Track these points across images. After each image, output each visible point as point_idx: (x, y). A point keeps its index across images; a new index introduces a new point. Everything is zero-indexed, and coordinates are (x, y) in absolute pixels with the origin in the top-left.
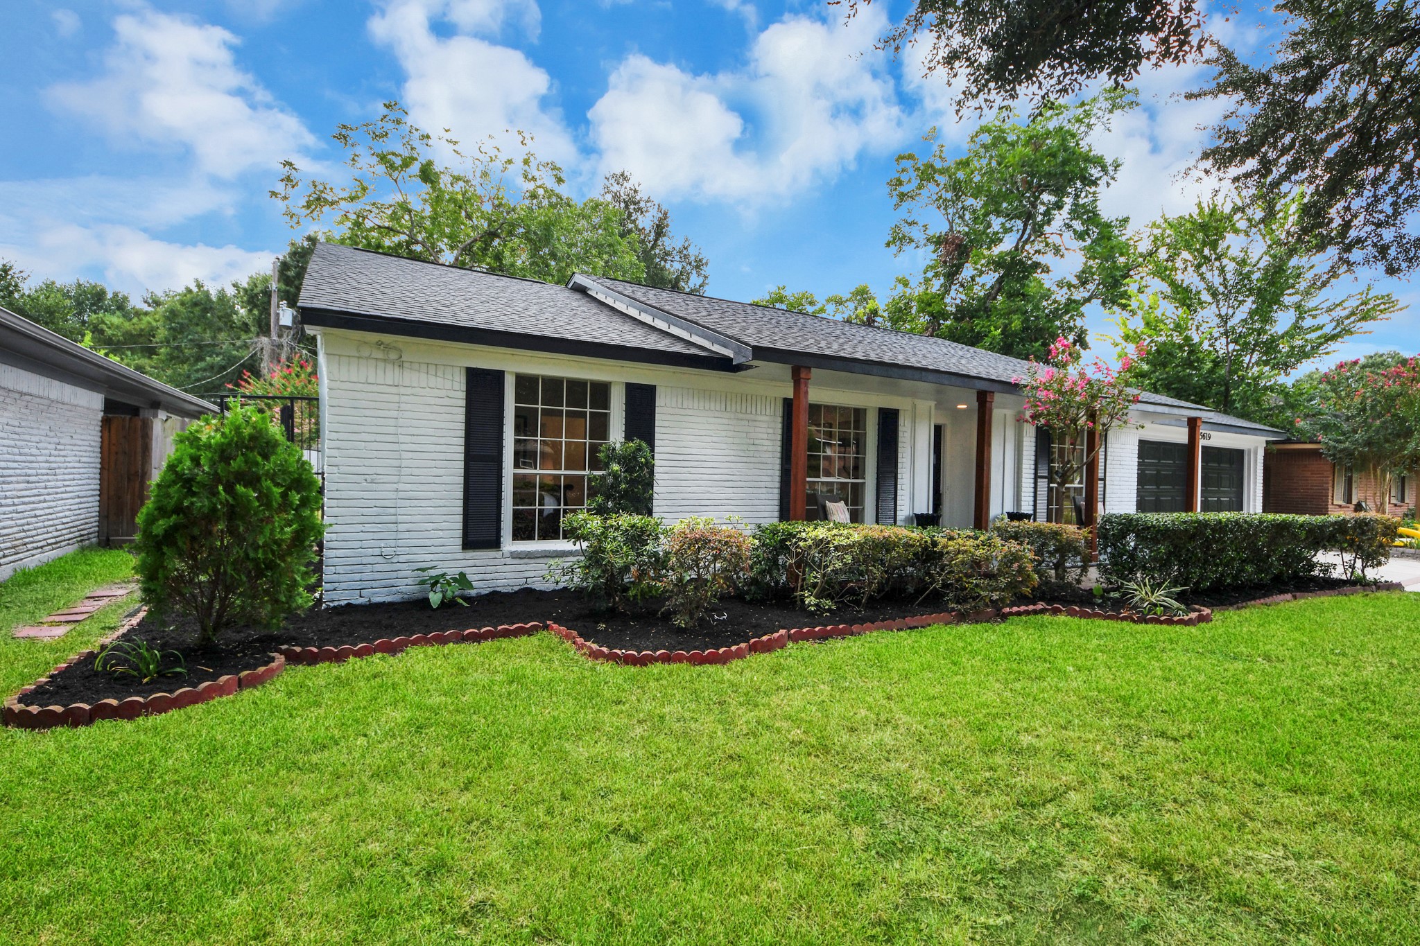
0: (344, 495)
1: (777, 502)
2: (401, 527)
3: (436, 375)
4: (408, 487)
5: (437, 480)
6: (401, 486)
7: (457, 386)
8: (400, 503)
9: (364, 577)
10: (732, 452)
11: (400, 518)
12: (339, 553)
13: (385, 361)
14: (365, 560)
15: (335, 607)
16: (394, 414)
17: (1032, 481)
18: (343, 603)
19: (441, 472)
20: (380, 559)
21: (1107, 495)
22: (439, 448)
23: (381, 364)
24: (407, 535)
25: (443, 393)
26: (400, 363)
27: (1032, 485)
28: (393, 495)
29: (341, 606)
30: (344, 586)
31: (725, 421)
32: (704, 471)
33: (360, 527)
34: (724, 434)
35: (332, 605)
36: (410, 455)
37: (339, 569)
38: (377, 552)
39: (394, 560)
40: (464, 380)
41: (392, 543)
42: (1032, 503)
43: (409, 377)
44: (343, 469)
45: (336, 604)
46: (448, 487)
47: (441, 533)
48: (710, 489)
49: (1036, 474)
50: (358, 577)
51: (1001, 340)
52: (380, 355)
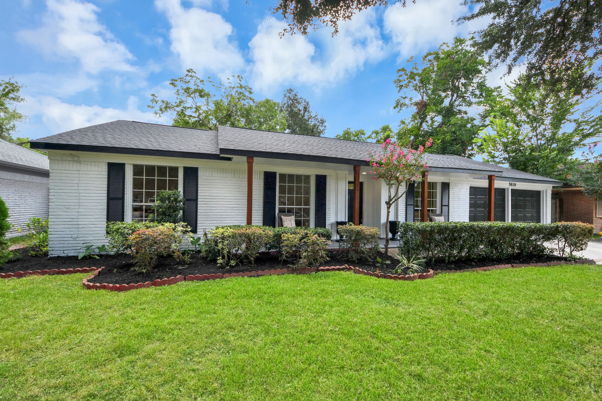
0: (56, 213)
1: (262, 216)
2: (80, 226)
3: (95, 166)
4: (83, 210)
5: (95, 207)
6: (80, 210)
7: (104, 170)
8: (80, 217)
9: (65, 245)
10: (238, 195)
11: (80, 223)
12: (54, 236)
13: (73, 161)
14: (65, 239)
15: (53, 257)
16: (77, 182)
17: (405, 206)
18: (56, 256)
19: (97, 204)
20: (70, 239)
21: (450, 213)
22: (96, 195)
23: (71, 163)
24: (83, 229)
25: (97, 173)
26: (79, 162)
27: (405, 208)
28: (76, 214)
29: (55, 257)
30: (56, 249)
31: (234, 182)
32: (224, 203)
33: (63, 226)
34: (234, 187)
35: (52, 256)
36: (84, 198)
37: (55, 242)
38: (70, 236)
39: (77, 239)
40: (107, 168)
41: (76, 233)
42: (404, 217)
43: (83, 167)
44: (56, 203)
45: (54, 256)
46: (100, 211)
47: (97, 229)
48: (227, 211)
49: (406, 203)
50: (62, 245)
51: (441, 145)
52: (70, 159)
